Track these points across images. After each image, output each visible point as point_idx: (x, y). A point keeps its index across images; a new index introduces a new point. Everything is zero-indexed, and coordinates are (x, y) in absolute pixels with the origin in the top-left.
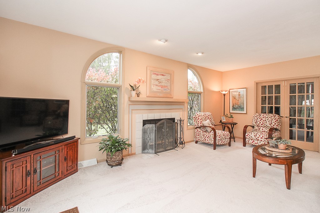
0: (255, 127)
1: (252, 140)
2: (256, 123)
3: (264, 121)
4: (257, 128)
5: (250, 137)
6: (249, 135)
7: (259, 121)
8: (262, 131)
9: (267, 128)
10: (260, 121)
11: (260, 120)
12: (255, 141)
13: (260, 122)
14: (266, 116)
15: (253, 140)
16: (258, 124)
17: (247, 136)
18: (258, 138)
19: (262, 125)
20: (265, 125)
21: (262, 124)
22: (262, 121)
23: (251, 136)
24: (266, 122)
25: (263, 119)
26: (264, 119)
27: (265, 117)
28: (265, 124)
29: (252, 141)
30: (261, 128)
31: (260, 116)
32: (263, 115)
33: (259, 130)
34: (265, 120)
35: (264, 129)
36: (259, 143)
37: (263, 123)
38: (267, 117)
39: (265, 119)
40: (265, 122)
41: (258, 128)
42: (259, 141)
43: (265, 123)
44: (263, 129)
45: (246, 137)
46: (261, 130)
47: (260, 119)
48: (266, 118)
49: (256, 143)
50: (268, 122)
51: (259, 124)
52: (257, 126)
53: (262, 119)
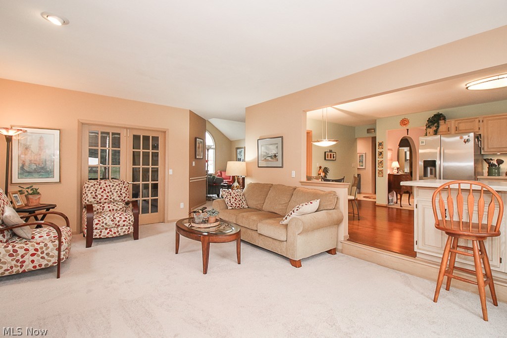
0: (93, 205)
1: (106, 229)
2: (94, 198)
3: (108, 192)
4: (99, 207)
5: (104, 224)
6: (101, 221)
7: (100, 194)
8: (108, 209)
9: (115, 204)
10: (102, 194)
11: (102, 192)
12: (112, 229)
13: (102, 196)
14: (111, 184)
15: (109, 229)
16: (98, 200)
17: (97, 224)
18: (119, 222)
19: (107, 201)
20: (112, 200)
21: (106, 199)
22: (106, 194)
23: (105, 222)
24: (113, 194)
25: (106, 188)
26: (108, 189)
27: (109, 186)
28: (111, 198)
29: (108, 231)
30: (106, 205)
31: (100, 185)
32: (105, 183)
33: (103, 209)
34: (111, 191)
35: (112, 207)
36: (120, 231)
37: (107, 196)
38: (113, 186)
39: (111, 188)
40: (110, 193)
41: (101, 206)
42: (119, 228)
43: (110, 195)
44: (109, 207)
45: (95, 226)
46: (106, 209)
47: (102, 190)
48: (111, 186)
49: (115, 233)
50: (115, 194)
51: (100, 199)
52: (98, 203)
53: (105, 190)
